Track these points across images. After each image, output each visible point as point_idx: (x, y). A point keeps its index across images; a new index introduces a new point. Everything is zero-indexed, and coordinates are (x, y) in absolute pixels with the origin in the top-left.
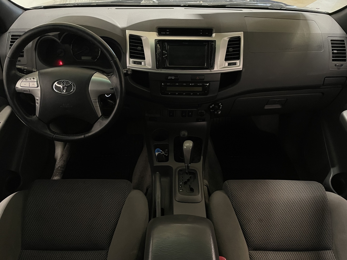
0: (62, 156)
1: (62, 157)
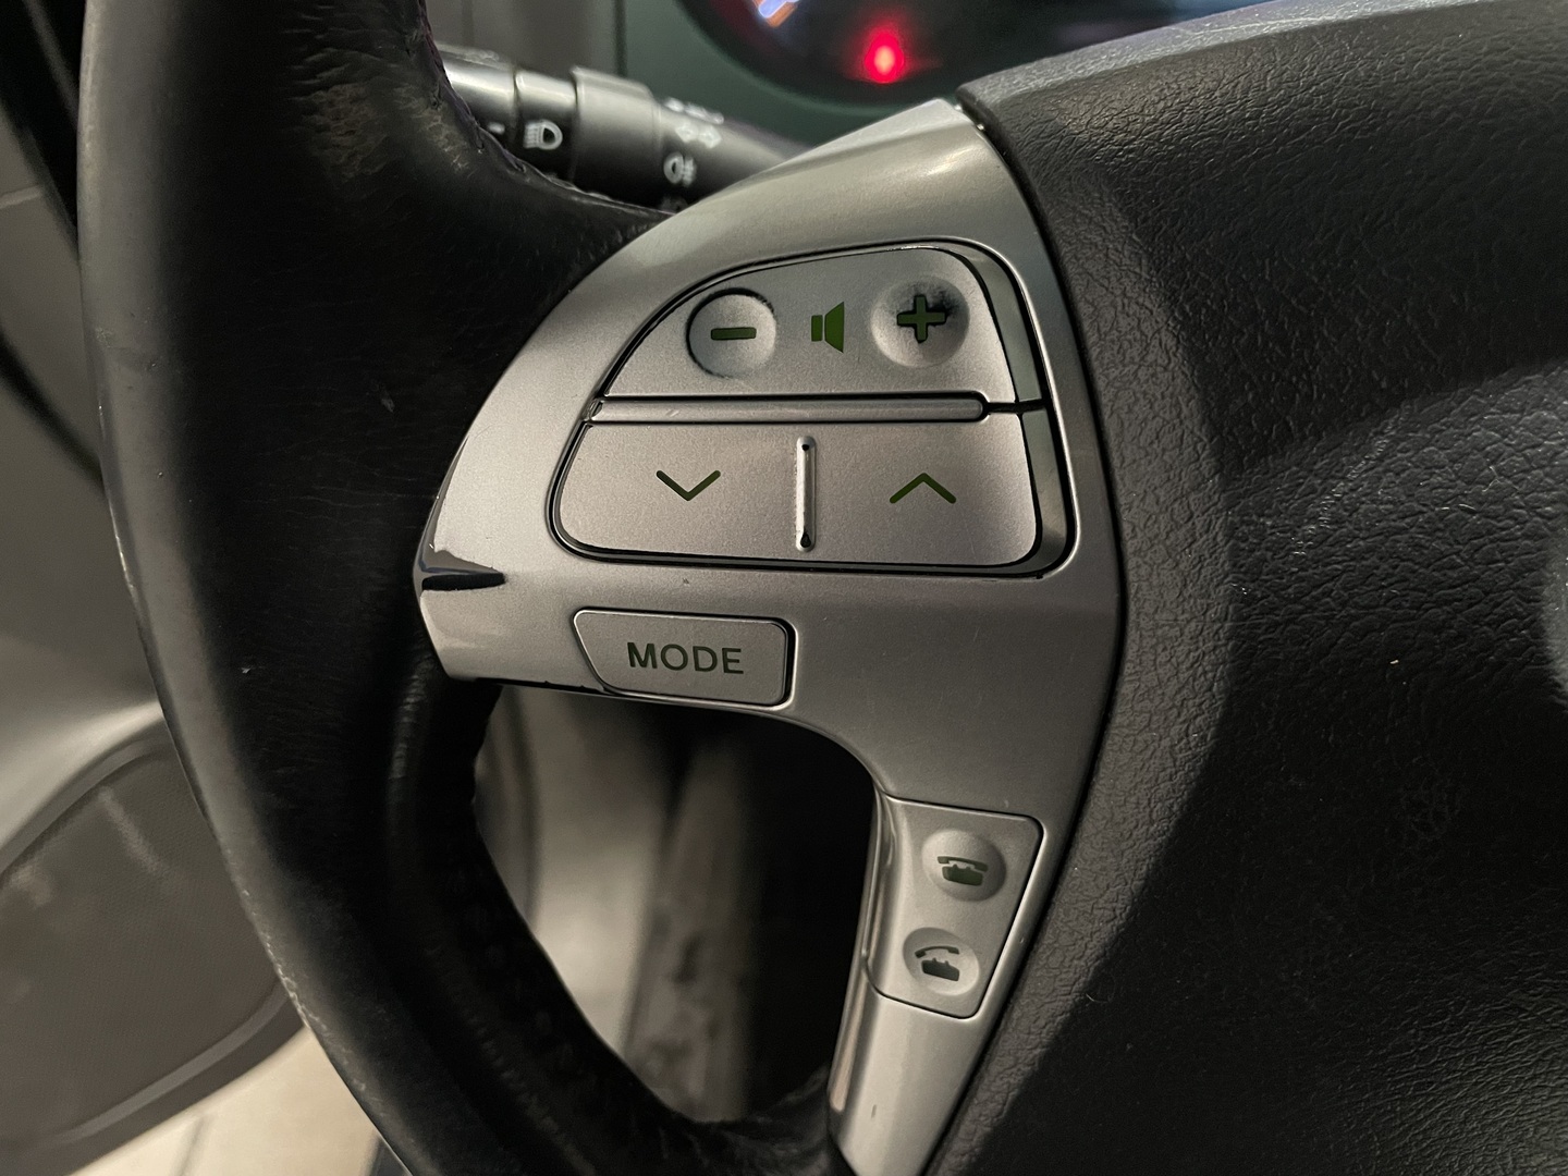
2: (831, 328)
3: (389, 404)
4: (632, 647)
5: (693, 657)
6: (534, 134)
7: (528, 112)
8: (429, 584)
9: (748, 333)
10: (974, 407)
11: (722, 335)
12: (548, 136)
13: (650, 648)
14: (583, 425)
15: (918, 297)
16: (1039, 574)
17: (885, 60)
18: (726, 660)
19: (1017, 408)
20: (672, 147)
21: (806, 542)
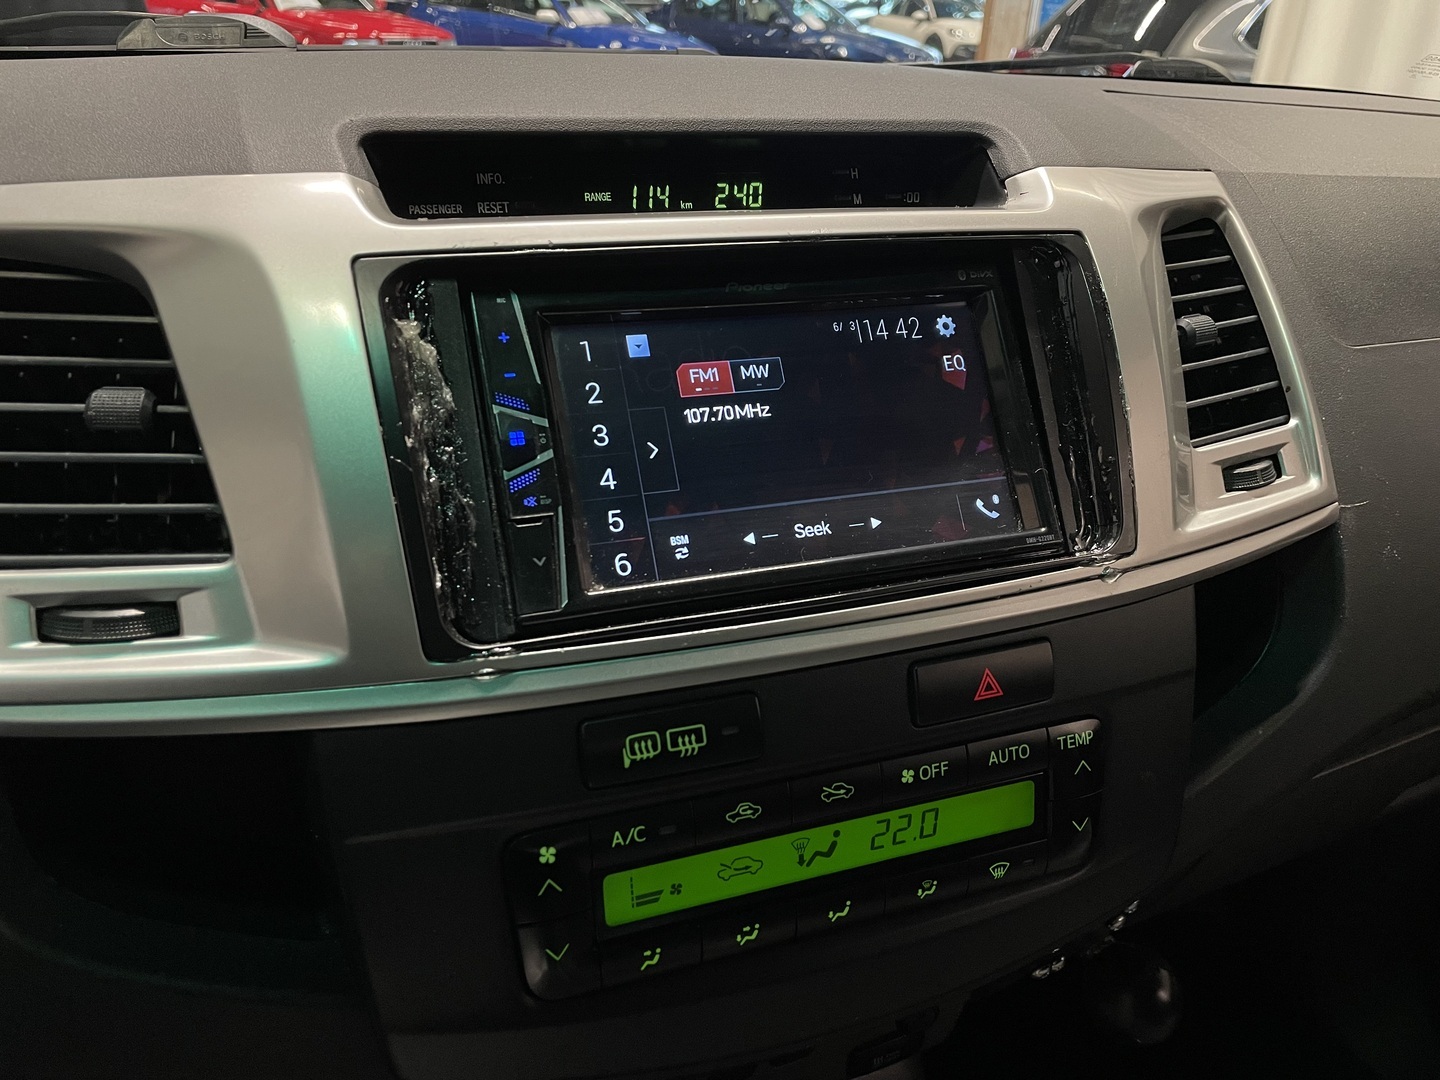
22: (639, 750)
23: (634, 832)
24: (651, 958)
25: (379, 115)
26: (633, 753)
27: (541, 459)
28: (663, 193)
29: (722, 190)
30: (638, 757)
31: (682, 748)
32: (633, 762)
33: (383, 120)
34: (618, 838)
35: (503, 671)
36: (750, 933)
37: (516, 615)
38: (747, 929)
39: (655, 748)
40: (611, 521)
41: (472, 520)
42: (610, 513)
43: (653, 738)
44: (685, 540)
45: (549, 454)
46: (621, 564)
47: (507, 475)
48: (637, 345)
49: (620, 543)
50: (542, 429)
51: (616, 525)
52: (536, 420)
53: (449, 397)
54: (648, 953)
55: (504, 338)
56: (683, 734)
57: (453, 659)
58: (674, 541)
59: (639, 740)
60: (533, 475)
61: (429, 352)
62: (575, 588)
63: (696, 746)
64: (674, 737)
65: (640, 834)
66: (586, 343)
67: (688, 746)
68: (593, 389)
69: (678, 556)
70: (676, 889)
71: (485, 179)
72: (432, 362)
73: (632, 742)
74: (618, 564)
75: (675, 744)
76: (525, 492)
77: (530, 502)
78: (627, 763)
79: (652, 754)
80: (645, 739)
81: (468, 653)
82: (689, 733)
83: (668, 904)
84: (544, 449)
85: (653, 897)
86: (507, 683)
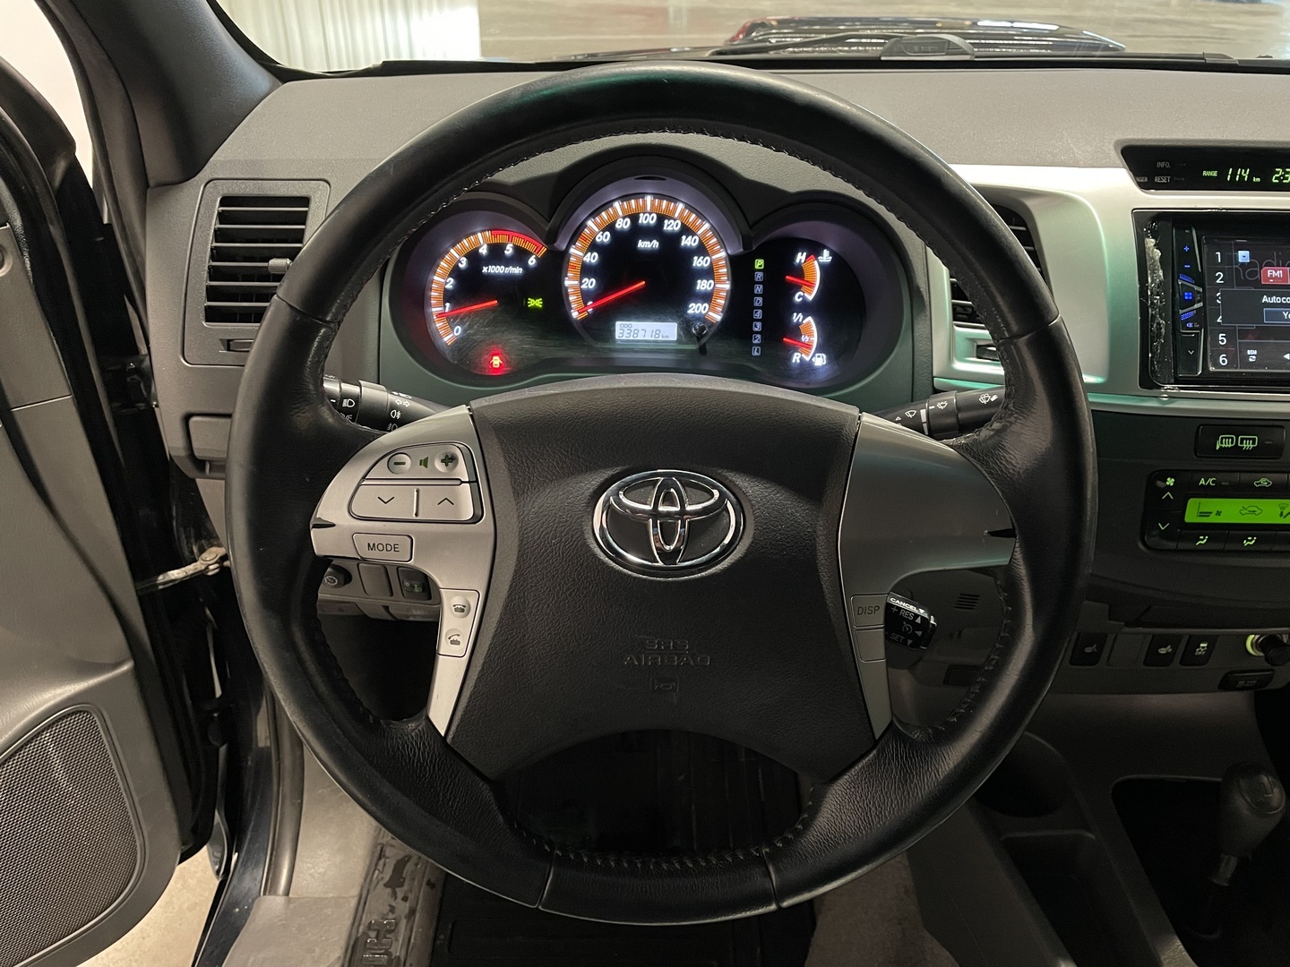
0: (380, 858)
1: (376, 865)
2: (425, 463)
3: (308, 480)
4: (369, 544)
5: (385, 547)
6: (345, 403)
7: (344, 396)
8: (315, 526)
9: (404, 463)
10: (458, 482)
11: (396, 464)
12: (350, 403)
13: (374, 544)
14: (359, 485)
15: (447, 456)
16: (475, 523)
17: (496, 361)
18: (395, 548)
19: (469, 482)
20: (393, 407)
21: (416, 515)
22: (1225, 442)
23: (1210, 480)
24: (1202, 540)
25: (1130, 137)
26: (1222, 443)
27: (1196, 306)
28: (1245, 173)
29: (1278, 173)
30: (1224, 446)
31: (1245, 446)
32: (1221, 447)
33: (1130, 140)
34: (1202, 481)
35: (1172, 397)
36: (1251, 541)
37: (1176, 372)
38: (1250, 538)
39: (1232, 443)
40: (1220, 338)
41: (1163, 330)
42: (1221, 335)
43: (1232, 438)
44: (1255, 352)
45: (1201, 304)
46: (1223, 360)
47: (1181, 311)
48: (1243, 256)
49: (1224, 350)
50: (1199, 292)
51: (1222, 341)
52: (1196, 288)
53: (1161, 274)
54: (1202, 537)
55: (1187, 249)
56: (1246, 439)
57: (1151, 388)
58: (1249, 352)
59: (1226, 438)
60: (1192, 313)
61: (1158, 253)
62: (1205, 367)
63: (1252, 446)
64: (1242, 440)
65: (1213, 482)
66: (1219, 253)
67: (1248, 445)
68: (1220, 275)
69: (1251, 360)
70: (1218, 513)
71: (1161, 165)
72: (1157, 258)
73: (1222, 438)
74: (1221, 359)
75: (1242, 443)
76: (1188, 321)
77: (1190, 325)
78: (1218, 448)
79: (1230, 445)
80: (1229, 438)
81: (1159, 387)
82: (1250, 439)
83: (1213, 519)
84: (1199, 302)
85: (1207, 514)
86: (1172, 403)
